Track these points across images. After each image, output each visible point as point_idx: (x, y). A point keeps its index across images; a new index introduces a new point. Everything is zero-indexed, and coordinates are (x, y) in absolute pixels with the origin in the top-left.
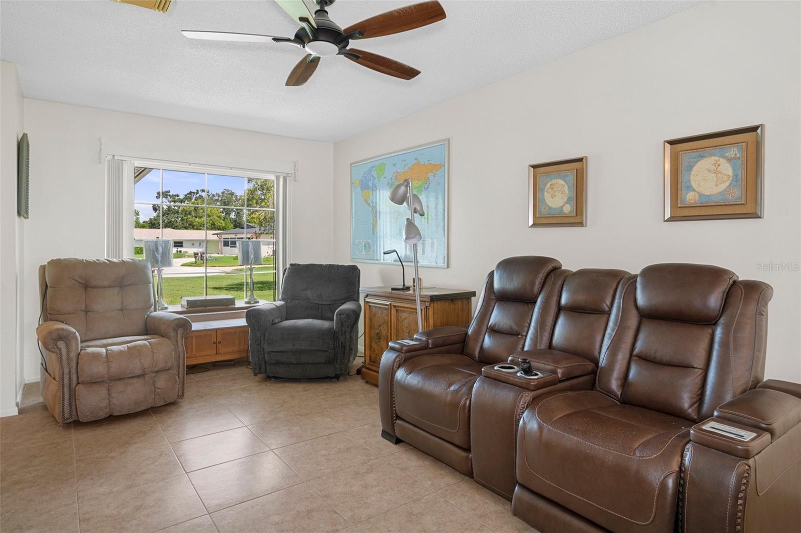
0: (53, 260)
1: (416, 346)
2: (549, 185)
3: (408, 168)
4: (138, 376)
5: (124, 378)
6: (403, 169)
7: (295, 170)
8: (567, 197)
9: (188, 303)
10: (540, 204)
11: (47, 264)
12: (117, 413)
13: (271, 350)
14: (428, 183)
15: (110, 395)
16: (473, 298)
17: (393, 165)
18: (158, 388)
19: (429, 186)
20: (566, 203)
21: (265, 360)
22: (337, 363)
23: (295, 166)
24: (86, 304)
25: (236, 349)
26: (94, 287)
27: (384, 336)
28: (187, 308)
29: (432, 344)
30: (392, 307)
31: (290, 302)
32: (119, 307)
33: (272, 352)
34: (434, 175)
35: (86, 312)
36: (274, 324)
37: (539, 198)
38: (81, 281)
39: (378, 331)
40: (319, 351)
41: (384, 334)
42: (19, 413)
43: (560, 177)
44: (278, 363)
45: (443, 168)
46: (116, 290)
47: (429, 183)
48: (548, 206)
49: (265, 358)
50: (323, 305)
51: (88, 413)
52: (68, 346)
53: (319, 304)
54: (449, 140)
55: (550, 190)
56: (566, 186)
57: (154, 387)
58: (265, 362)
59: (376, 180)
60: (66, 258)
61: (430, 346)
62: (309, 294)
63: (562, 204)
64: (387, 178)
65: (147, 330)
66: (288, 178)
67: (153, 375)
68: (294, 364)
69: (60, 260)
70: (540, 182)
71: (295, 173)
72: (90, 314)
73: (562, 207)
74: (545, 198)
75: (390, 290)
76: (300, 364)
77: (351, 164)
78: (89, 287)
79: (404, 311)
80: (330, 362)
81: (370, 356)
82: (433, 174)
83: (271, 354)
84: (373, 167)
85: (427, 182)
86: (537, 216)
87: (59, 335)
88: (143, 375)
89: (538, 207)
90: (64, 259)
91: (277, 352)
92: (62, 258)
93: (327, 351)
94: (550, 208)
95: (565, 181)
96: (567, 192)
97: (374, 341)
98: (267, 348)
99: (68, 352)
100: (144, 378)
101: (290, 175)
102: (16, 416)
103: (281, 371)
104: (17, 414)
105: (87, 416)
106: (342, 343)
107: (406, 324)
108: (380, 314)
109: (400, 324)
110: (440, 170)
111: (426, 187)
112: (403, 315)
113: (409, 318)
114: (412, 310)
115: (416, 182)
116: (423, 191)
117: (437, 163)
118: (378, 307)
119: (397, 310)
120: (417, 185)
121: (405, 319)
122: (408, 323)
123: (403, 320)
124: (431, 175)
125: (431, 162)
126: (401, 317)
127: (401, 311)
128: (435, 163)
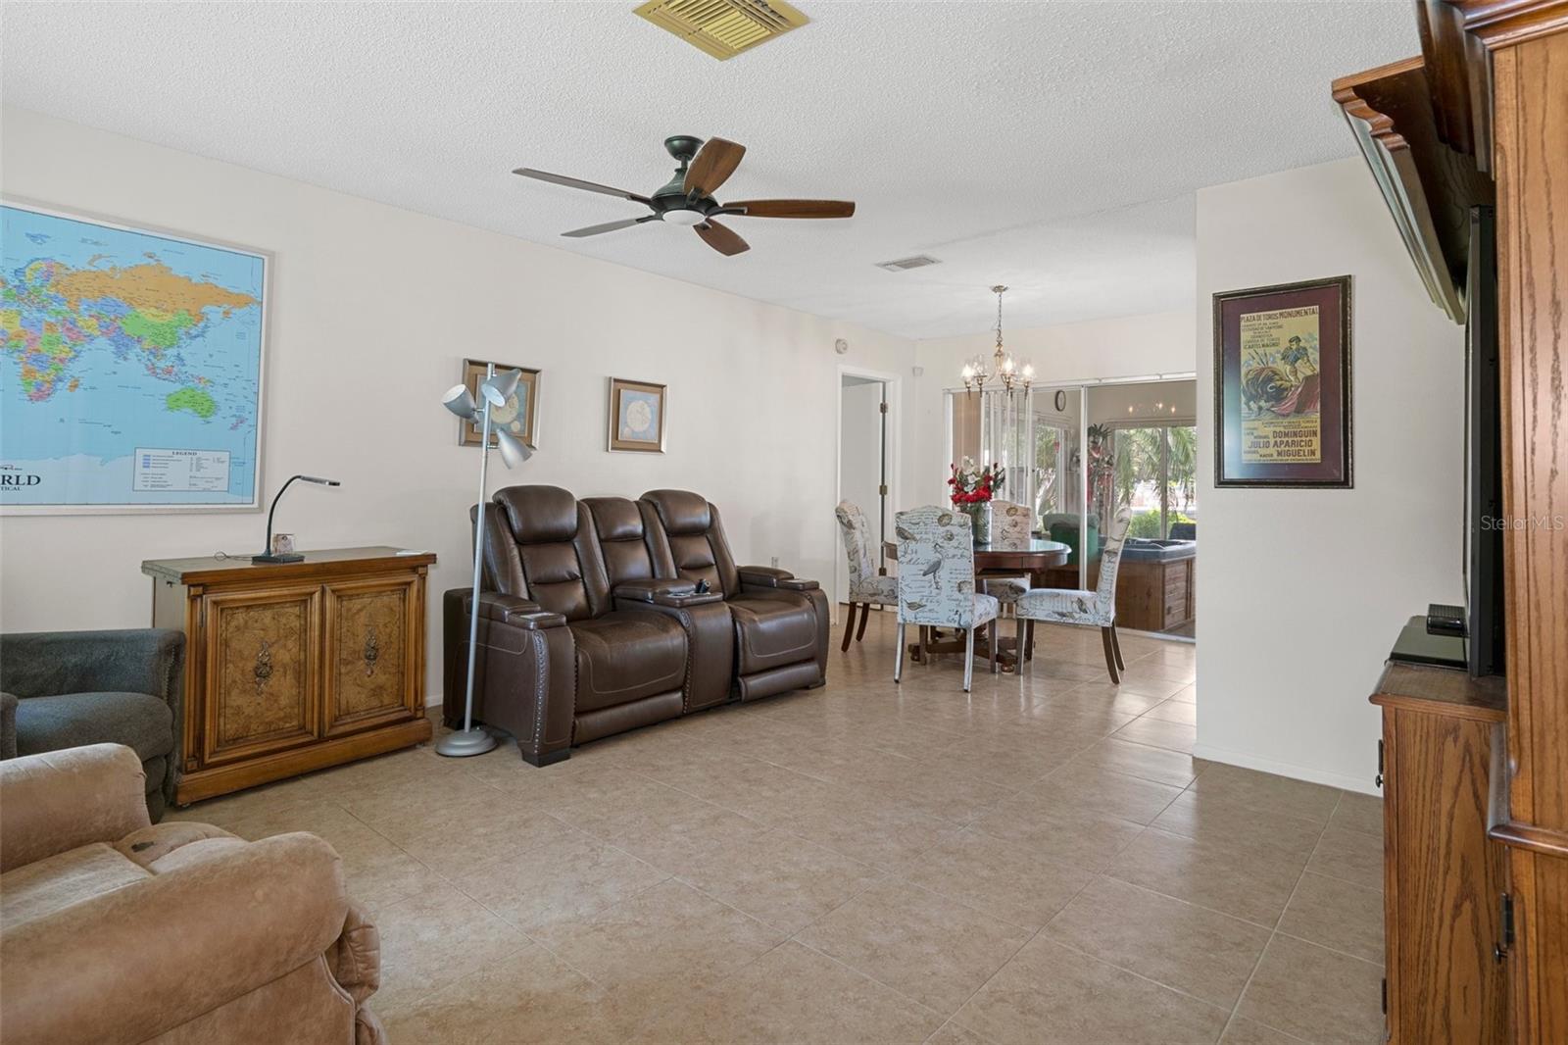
3: (113, 268)
6: (90, 263)
14: (202, 324)
19: (204, 332)
27: (284, 665)
30: (328, 594)
34: (226, 313)
39: (260, 661)
41: (288, 659)
45: (255, 306)
47: (206, 326)
73: (510, 423)
75: (251, 564)
79: (358, 595)
82: (221, 310)
85: (199, 321)
107: (362, 618)
108: (267, 621)
109: (345, 624)
110: (246, 309)
111: (193, 332)
112: (356, 604)
113: (372, 605)
114: (383, 589)
115: (153, 311)
116: (180, 339)
117: (236, 291)
118: (260, 605)
119: (338, 597)
120: (157, 321)
121: (360, 610)
122: (370, 614)
123: (355, 614)
124: (213, 312)
125: (211, 280)
126: (349, 610)
127: (351, 597)
128: (231, 290)
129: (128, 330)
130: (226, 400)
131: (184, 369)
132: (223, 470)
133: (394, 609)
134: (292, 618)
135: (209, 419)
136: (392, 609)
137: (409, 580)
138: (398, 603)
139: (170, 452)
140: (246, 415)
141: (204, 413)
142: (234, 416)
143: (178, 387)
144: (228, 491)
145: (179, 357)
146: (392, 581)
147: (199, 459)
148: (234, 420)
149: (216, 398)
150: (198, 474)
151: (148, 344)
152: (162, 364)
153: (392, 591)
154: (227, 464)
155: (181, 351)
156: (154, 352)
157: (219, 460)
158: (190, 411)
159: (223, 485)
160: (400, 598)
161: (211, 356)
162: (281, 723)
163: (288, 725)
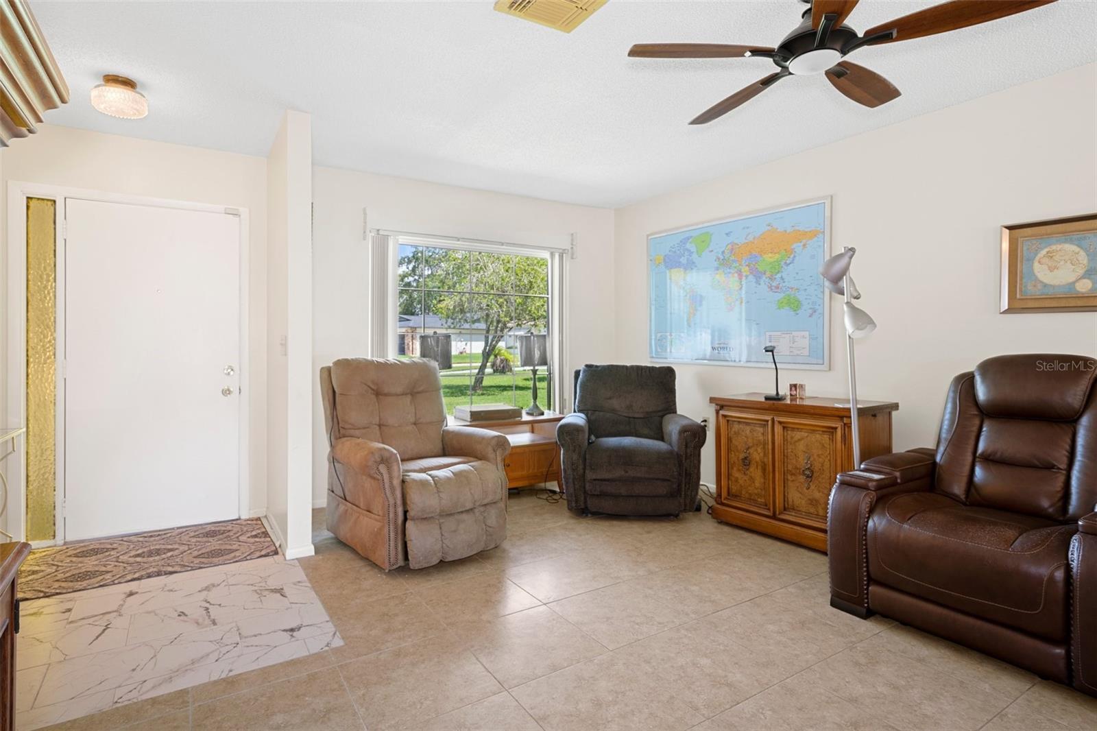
0: (338, 360)
1: (886, 482)
2: (1044, 252)
3: (754, 238)
4: (467, 511)
5: (454, 513)
6: (746, 239)
7: (572, 244)
8: (1085, 270)
9: (471, 415)
10: (1024, 280)
11: (331, 365)
12: (450, 559)
13: (594, 477)
14: (792, 256)
15: (442, 535)
16: (894, 413)
17: (727, 234)
18: (490, 527)
19: (793, 260)
20: (1083, 277)
21: (585, 491)
22: (680, 496)
23: (572, 240)
24: (380, 416)
25: (525, 473)
26: (386, 395)
27: (757, 462)
28: (470, 422)
29: (902, 478)
30: (776, 423)
31: (592, 414)
32: (412, 420)
33: (595, 480)
34: (804, 245)
35: (380, 426)
36: (591, 443)
37: (1021, 272)
38: (373, 387)
39: (745, 455)
40: (657, 479)
41: (758, 459)
42: (316, 553)
43: (1071, 242)
44: (603, 495)
45: (821, 235)
46: (409, 398)
47: (795, 257)
48: (1041, 282)
49: (584, 488)
50: (634, 418)
51: (421, 558)
52: (389, 469)
53: (630, 417)
54: (832, 197)
55: (1046, 260)
56: (1082, 253)
57: (486, 525)
58: (585, 492)
59: (695, 256)
60: (354, 357)
61: (899, 481)
62: (616, 403)
63: (1074, 279)
64: (715, 251)
65: (444, 449)
66: (564, 255)
67: (482, 509)
68: (623, 496)
69: (347, 360)
70: (1025, 248)
71: (572, 248)
72: (383, 428)
73: (1074, 283)
74: (1036, 271)
75: (763, 400)
76: (632, 496)
77: (648, 236)
78: (382, 395)
79: (798, 429)
80: (673, 495)
81: (728, 488)
82: (802, 244)
83: (594, 482)
84: (688, 238)
85: (791, 254)
86: (1018, 296)
87: (381, 456)
88: (471, 510)
89: (1021, 284)
90: (352, 359)
91: (601, 480)
92: (349, 357)
93: (669, 480)
94: (1045, 285)
95: (1079, 246)
96: (1085, 262)
97: (735, 469)
98: (590, 475)
99: (391, 478)
100: (474, 513)
101: (566, 251)
102: (312, 556)
103: (607, 505)
104: (313, 553)
105: (419, 562)
106: (686, 470)
107: (801, 446)
108: (748, 432)
109: (790, 447)
110: (815, 239)
111: (788, 262)
112: (798, 435)
113: (809, 438)
114: (818, 429)
115: (770, 255)
116: (782, 267)
117: (809, 230)
118: (744, 422)
119: (784, 428)
120: (772, 260)
121: (799, 440)
122: (807, 445)
123: (796, 442)
124: (797, 247)
125: (797, 228)
126: (792, 438)
127: (793, 429)
128: (806, 230)
129: (760, 269)
130: (806, 299)
131: (784, 285)
132: (807, 341)
133: (825, 445)
134: (760, 434)
135: (798, 312)
136: (823, 446)
137: (834, 425)
138: (828, 442)
139: (779, 333)
140: (817, 307)
141: (795, 308)
142: (811, 308)
143: (782, 295)
144: (809, 356)
145: (782, 278)
146: (822, 424)
147: (793, 336)
148: (810, 311)
149: (801, 299)
150: (794, 346)
151: (768, 274)
152: (774, 284)
153: (823, 431)
154: (808, 338)
155: (783, 274)
156: (772, 278)
157: (804, 337)
158: (787, 308)
159: (806, 352)
160: (830, 439)
161: (797, 273)
162: (756, 497)
163: (759, 500)
